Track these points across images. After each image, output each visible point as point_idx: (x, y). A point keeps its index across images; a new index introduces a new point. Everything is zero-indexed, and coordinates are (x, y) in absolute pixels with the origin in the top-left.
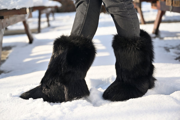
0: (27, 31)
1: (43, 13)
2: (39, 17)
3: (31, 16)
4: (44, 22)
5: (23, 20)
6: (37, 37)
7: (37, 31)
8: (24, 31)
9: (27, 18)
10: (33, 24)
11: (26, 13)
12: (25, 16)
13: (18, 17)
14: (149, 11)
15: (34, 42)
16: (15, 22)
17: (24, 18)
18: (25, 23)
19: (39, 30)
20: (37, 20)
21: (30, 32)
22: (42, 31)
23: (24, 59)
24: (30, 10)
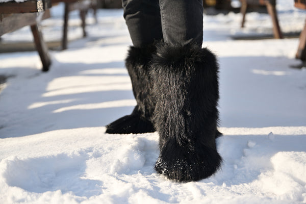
0: (38, 46)
1: (74, 9)
2: (66, 18)
3: (47, 16)
4: (75, 27)
5: (32, 23)
6: (60, 58)
7: (59, 46)
8: (33, 45)
9: (39, 19)
10: (51, 32)
11: (37, 11)
12: (36, 16)
13: (21, 17)
14: (291, 12)
15: (52, 69)
16: (14, 27)
17: (34, 19)
18: (34, 29)
19: (64, 45)
20: (60, 22)
21: (45, 48)
22: (69, 45)
23: (30, 103)
24: (44, 5)
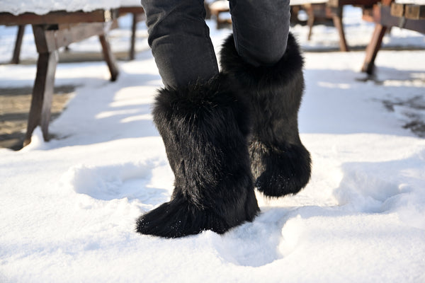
0: (106, 56)
1: (142, 20)
2: (134, 28)
3: (115, 26)
4: (142, 38)
5: (101, 33)
6: (126, 68)
7: (127, 56)
8: (101, 56)
9: (106, 29)
10: (119, 42)
11: (104, 20)
12: (103, 26)
13: (89, 27)
14: (358, 25)
15: (120, 79)
16: (82, 37)
17: (100, 29)
18: (102, 40)
19: (131, 55)
20: (128, 33)
21: (113, 58)
22: (137, 56)
23: (98, 112)
24: (112, 15)
